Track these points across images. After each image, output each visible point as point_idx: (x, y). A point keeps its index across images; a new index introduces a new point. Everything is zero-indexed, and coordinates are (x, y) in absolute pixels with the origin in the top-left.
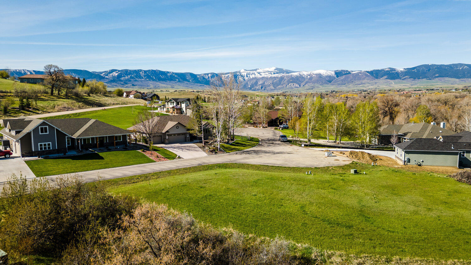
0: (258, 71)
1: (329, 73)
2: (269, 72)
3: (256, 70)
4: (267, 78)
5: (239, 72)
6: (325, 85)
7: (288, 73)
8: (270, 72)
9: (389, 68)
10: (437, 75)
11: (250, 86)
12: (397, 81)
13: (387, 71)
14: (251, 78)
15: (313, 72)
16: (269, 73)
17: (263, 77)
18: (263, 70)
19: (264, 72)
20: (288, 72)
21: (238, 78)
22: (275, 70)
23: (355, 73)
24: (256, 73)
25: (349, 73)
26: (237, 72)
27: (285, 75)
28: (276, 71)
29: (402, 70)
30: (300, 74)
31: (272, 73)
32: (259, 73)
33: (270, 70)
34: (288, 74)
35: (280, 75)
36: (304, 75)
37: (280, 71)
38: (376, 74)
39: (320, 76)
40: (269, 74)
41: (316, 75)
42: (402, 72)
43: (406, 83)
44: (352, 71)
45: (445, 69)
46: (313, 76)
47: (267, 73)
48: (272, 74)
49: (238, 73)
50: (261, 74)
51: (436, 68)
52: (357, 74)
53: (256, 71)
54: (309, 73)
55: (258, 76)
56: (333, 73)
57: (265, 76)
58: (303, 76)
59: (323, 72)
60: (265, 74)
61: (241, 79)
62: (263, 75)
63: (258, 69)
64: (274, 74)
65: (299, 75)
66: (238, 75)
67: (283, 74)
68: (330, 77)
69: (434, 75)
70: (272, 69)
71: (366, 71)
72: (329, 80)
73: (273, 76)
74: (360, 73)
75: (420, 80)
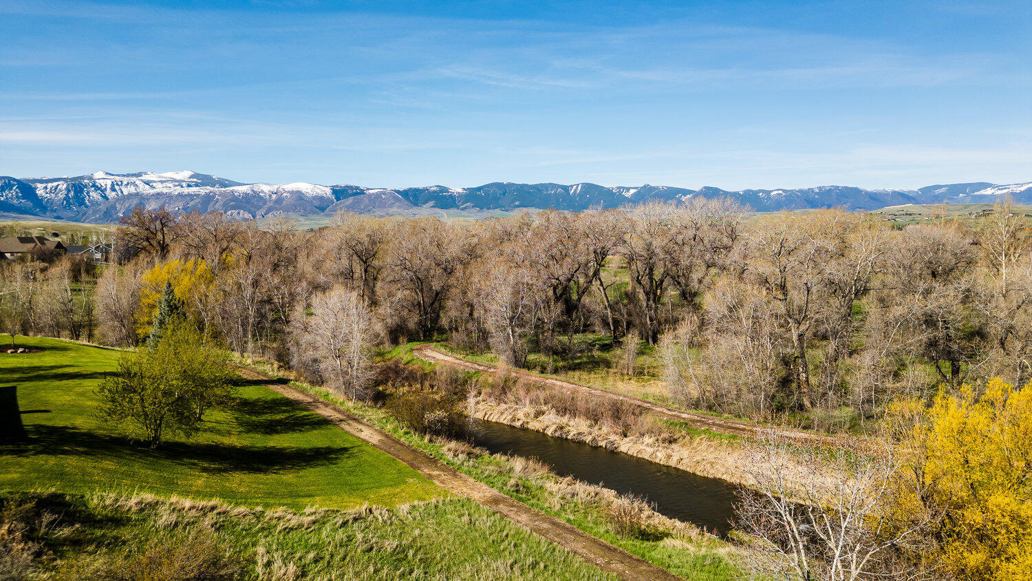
0: (145, 177)
1: (319, 191)
2: (175, 181)
3: (139, 175)
4: (169, 197)
5: (90, 178)
6: (311, 216)
7: (226, 186)
8: (179, 183)
9: (437, 186)
10: (517, 203)
11: (121, 215)
12: (452, 211)
13: (434, 192)
14: (125, 193)
15: (284, 187)
16: (177, 184)
17: (158, 194)
18: (160, 177)
19: (162, 182)
20: (223, 183)
21: (88, 193)
22: (192, 177)
23: (373, 194)
24: (138, 182)
25: (362, 192)
26: (82, 178)
27: (217, 190)
28: (195, 180)
29: (461, 191)
30: (253, 191)
31: (184, 184)
32: (147, 183)
33: (179, 177)
34: (224, 189)
35: (203, 191)
36: (262, 192)
37: (205, 180)
38: (414, 197)
39: (299, 195)
40: (175, 186)
41: (292, 192)
42: (460, 195)
43: (467, 217)
44: (368, 189)
45: (529, 193)
46: (285, 194)
47: (171, 185)
48: (182, 187)
49: (86, 181)
50: (154, 184)
51: (514, 191)
52: (378, 196)
53: (140, 178)
54: (274, 188)
55: (146, 190)
56: (328, 191)
57: (165, 191)
58: (261, 194)
59: (306, 188)
60: (164, 185)
61: (95, 195)
62: (160, 188)
63: (146, 174)
64: (189, 186)
65: (251, 193)
66: (86, 186)
67: (212, 189)
68: (321, 198)
69: (513, 202)
70: (184, 175)
71: (395, 191)
72: (320, 206)
73: (186, 190)
74: (384, 194)
75: (490, 211)
